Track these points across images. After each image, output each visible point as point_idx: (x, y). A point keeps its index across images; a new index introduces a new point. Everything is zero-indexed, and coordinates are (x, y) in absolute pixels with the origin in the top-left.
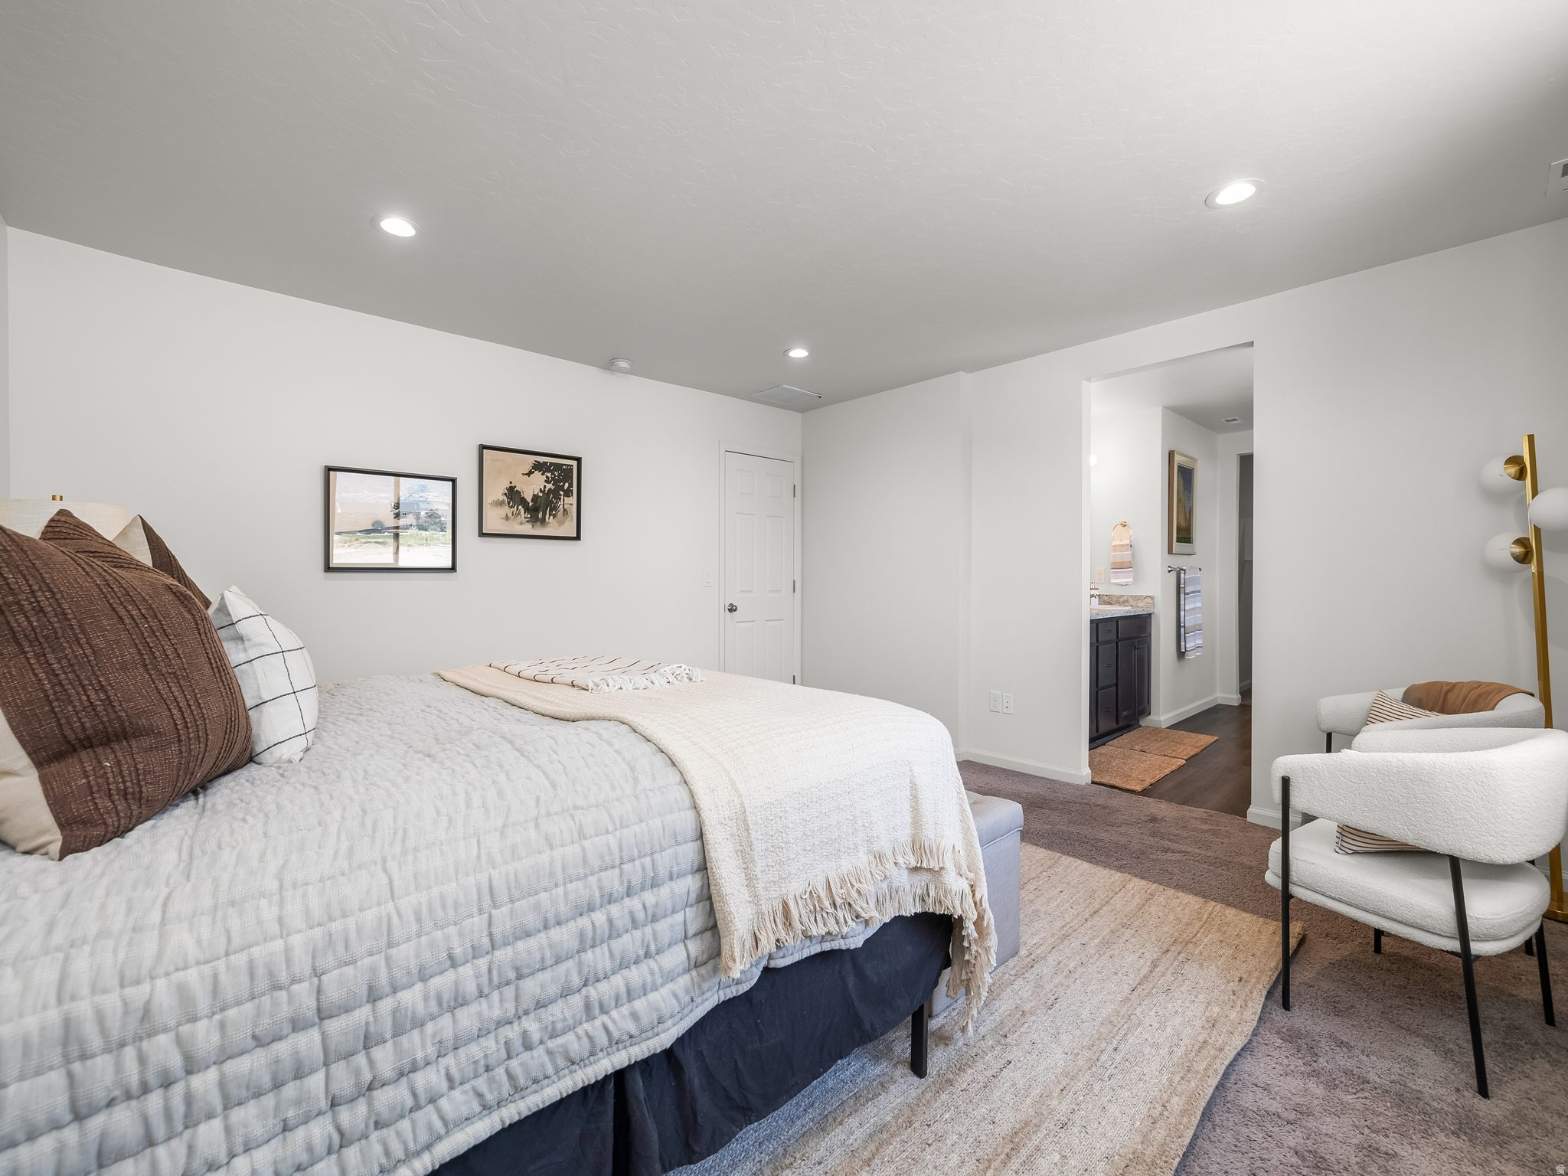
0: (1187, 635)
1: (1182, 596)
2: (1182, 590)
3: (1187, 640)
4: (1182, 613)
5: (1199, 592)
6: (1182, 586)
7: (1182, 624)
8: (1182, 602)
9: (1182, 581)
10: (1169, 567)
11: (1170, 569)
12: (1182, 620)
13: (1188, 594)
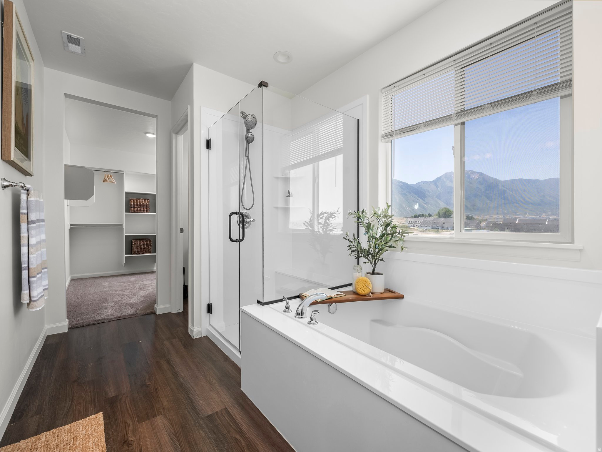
0: (31, 279)
1: (24, 226)
2: (23, 218)
3: (33, 286)
4: (24, 250)
5: (43, 221)
6: (23, 211)
7: (24, 265)
8: (24, 234)
9: (23, 204)
10: (4, 179)
11: (6, 183)
12: (24, 258)
13: (33, 222)
